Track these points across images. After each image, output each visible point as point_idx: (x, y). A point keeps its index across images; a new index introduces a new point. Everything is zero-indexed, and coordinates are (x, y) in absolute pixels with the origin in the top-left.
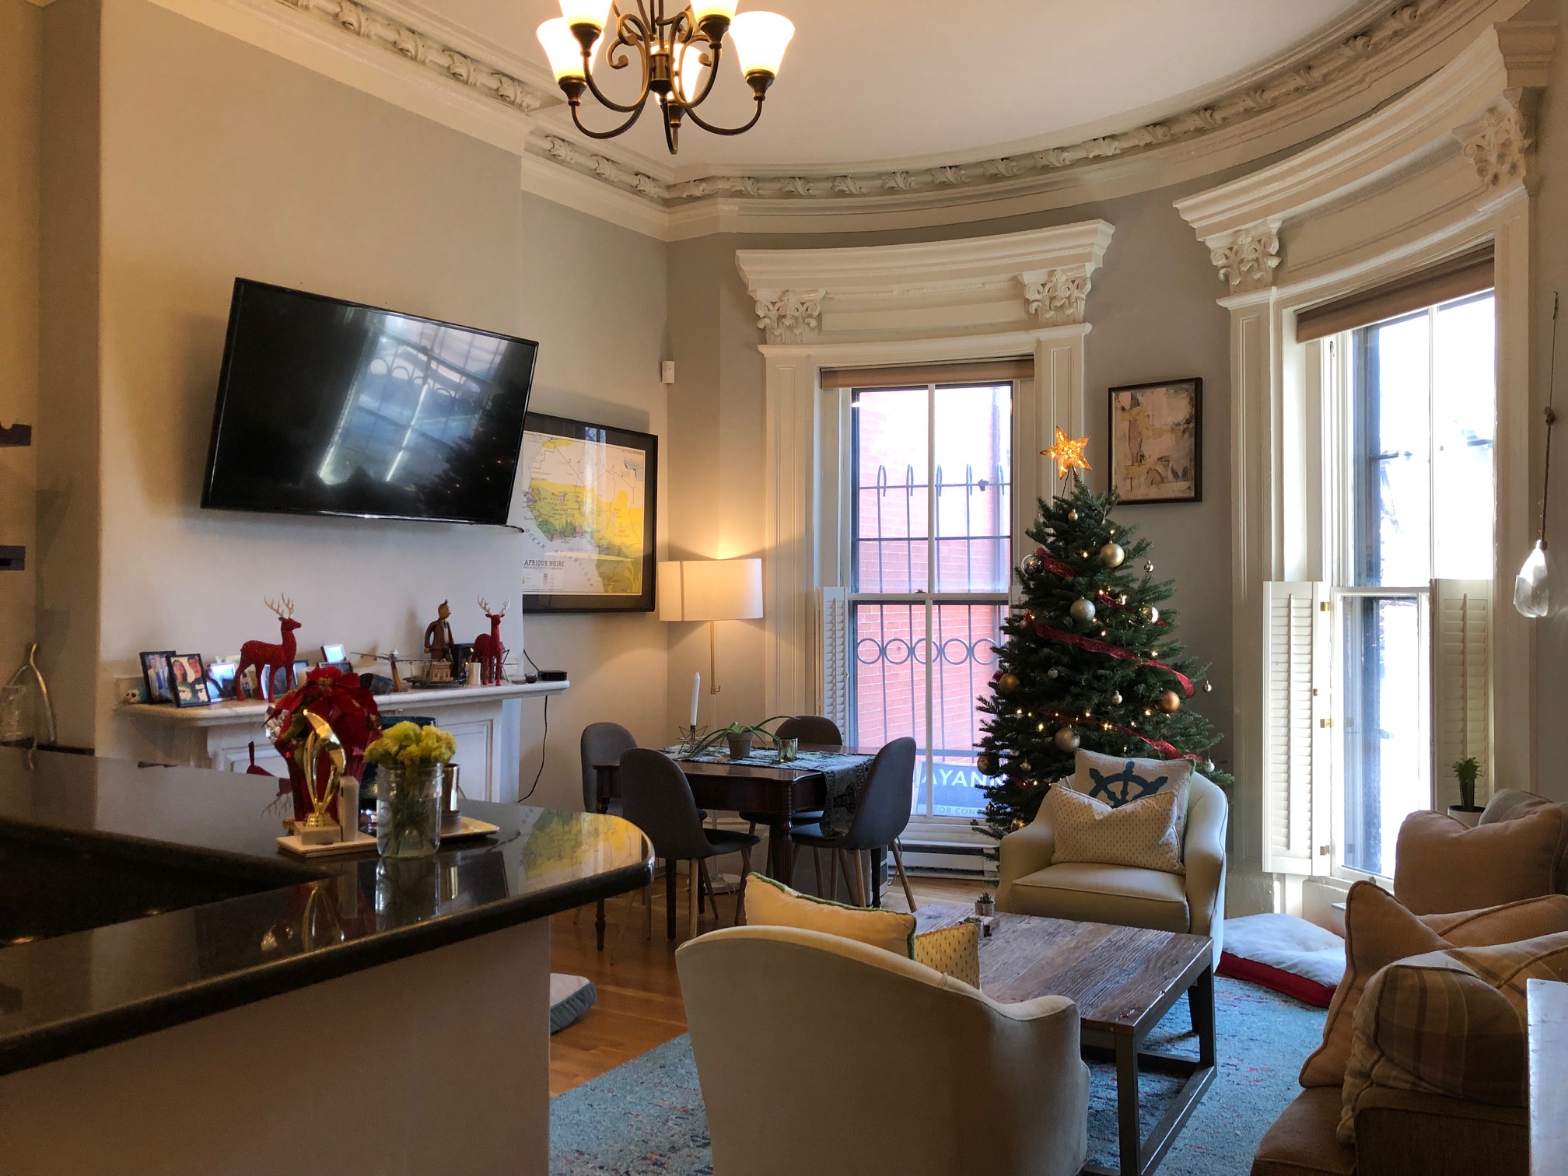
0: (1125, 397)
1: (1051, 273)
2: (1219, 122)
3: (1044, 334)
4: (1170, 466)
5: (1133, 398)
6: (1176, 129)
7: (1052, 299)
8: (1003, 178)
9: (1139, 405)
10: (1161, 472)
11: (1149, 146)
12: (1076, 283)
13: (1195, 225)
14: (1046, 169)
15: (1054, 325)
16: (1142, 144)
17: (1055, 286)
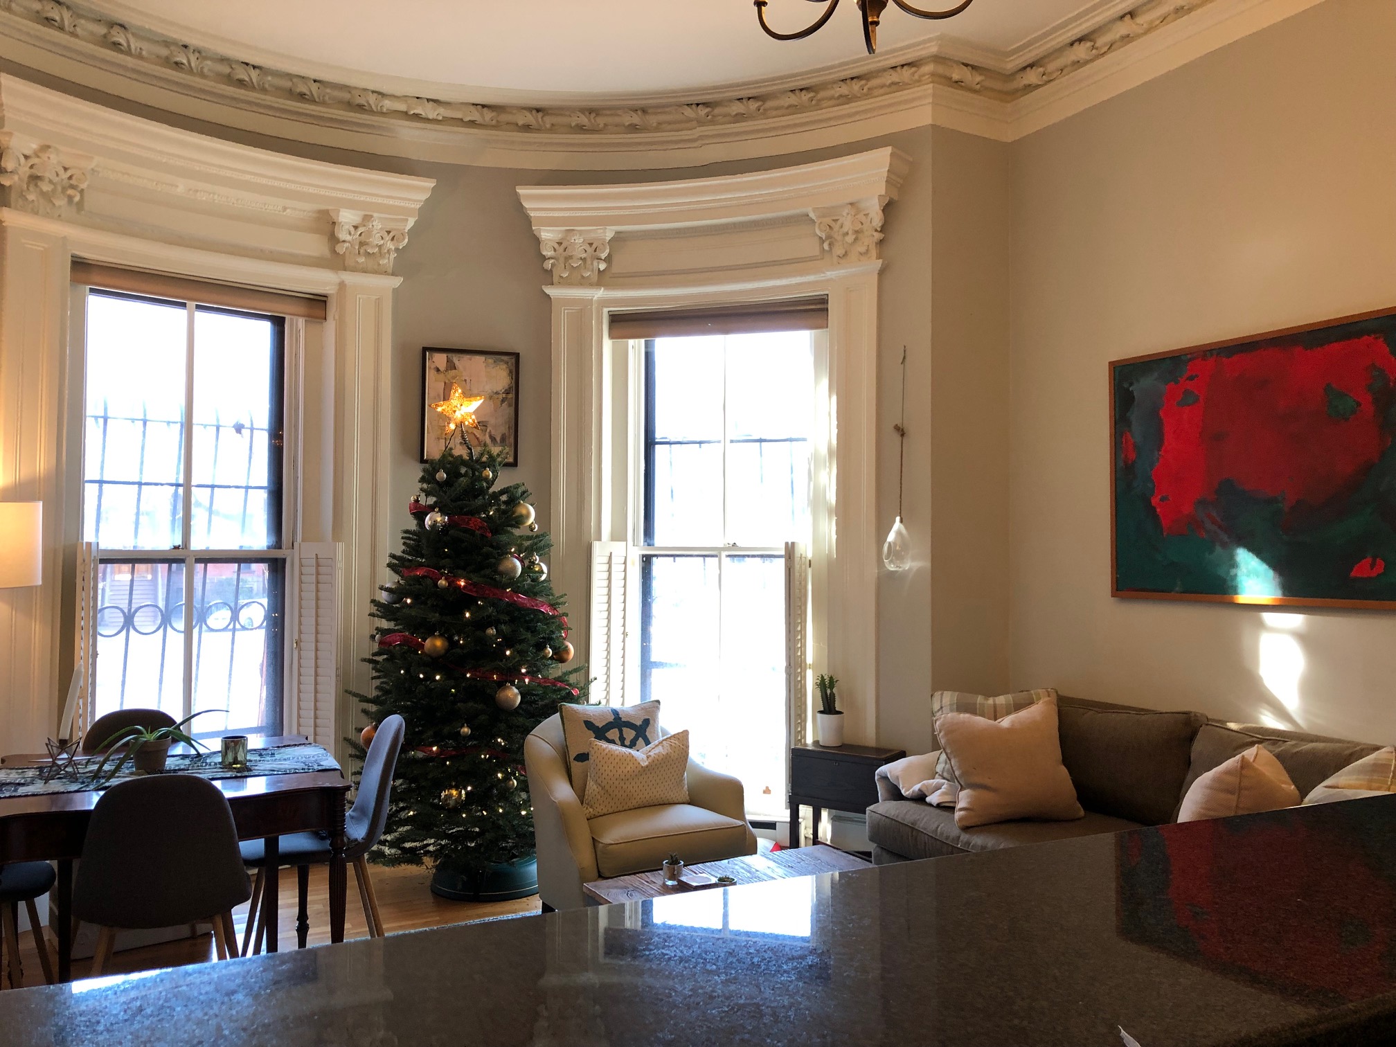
0: (440, 360)
1: (367, 218)
2: (548, 126)
3: (348, 278)
4: (488, 431)
5: (448, 361)
6: (504, 118)
7: (362, 244)
8: (313, 101)
9: (455, 369)
10: (478, 436)
11: (472, 124)
12: (391, 235)
13: (532, 214)
14: (360, 108)
15: (365, 271)
16: (467, 119)
17: (369, 232)
